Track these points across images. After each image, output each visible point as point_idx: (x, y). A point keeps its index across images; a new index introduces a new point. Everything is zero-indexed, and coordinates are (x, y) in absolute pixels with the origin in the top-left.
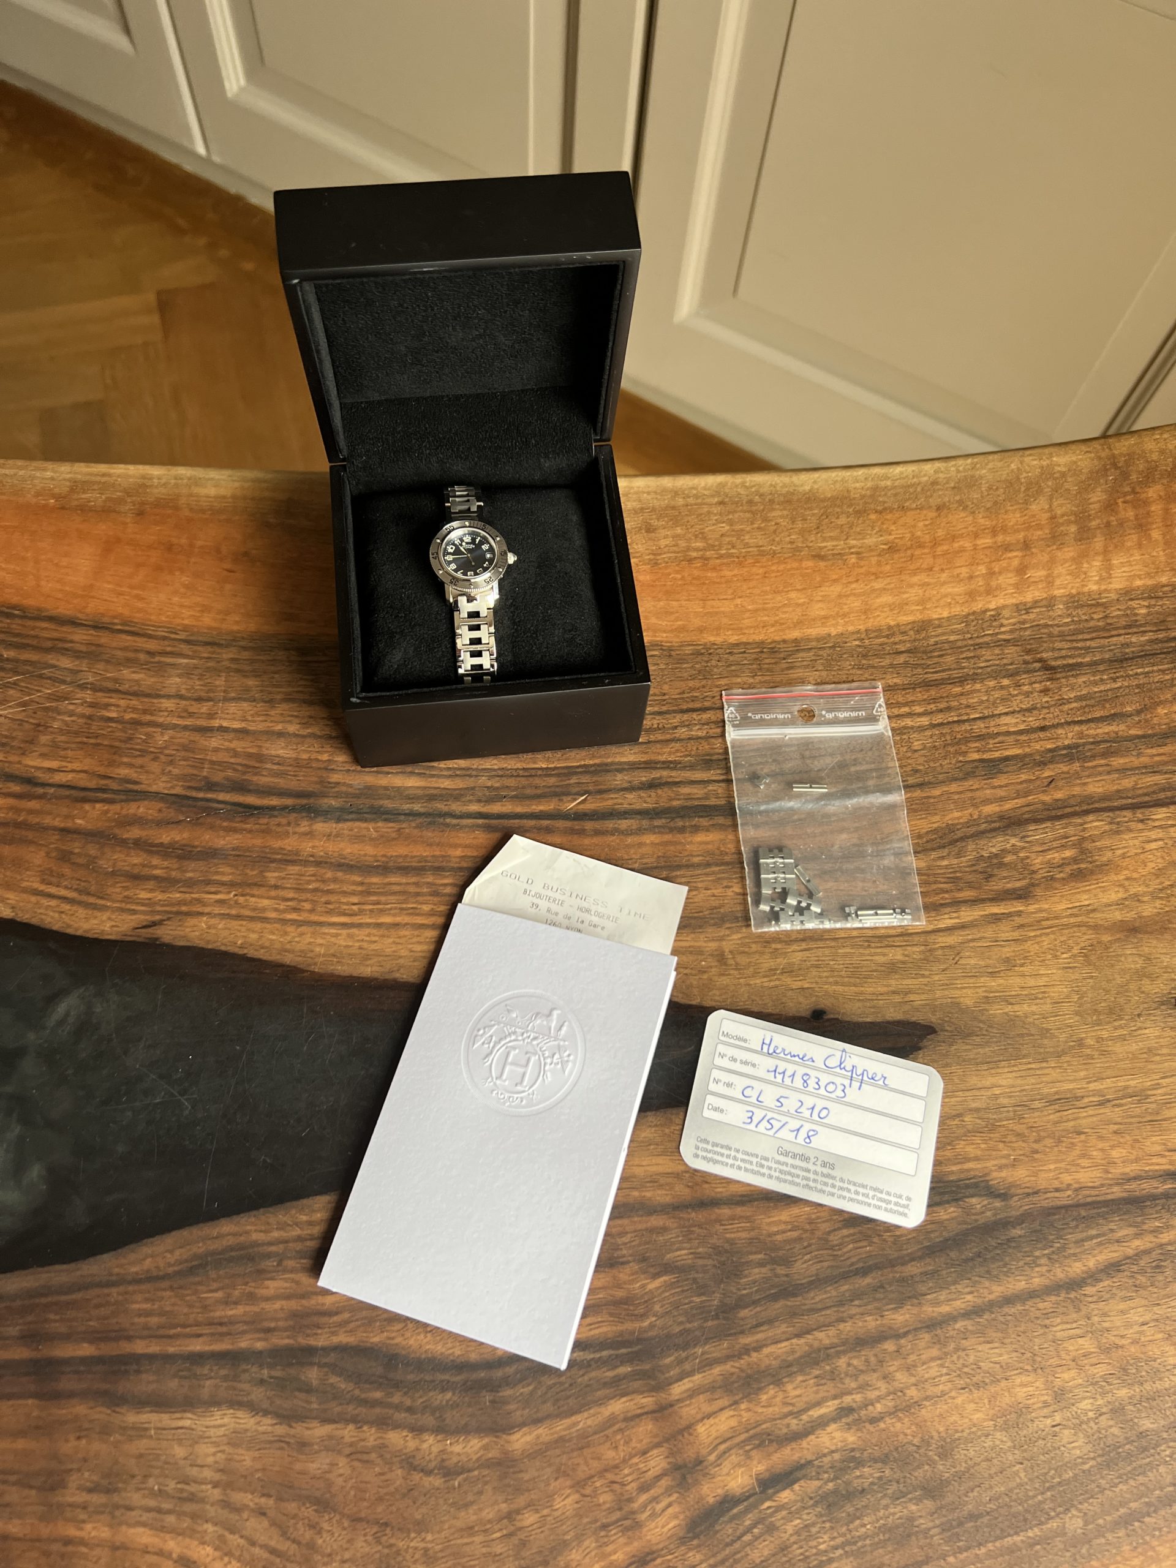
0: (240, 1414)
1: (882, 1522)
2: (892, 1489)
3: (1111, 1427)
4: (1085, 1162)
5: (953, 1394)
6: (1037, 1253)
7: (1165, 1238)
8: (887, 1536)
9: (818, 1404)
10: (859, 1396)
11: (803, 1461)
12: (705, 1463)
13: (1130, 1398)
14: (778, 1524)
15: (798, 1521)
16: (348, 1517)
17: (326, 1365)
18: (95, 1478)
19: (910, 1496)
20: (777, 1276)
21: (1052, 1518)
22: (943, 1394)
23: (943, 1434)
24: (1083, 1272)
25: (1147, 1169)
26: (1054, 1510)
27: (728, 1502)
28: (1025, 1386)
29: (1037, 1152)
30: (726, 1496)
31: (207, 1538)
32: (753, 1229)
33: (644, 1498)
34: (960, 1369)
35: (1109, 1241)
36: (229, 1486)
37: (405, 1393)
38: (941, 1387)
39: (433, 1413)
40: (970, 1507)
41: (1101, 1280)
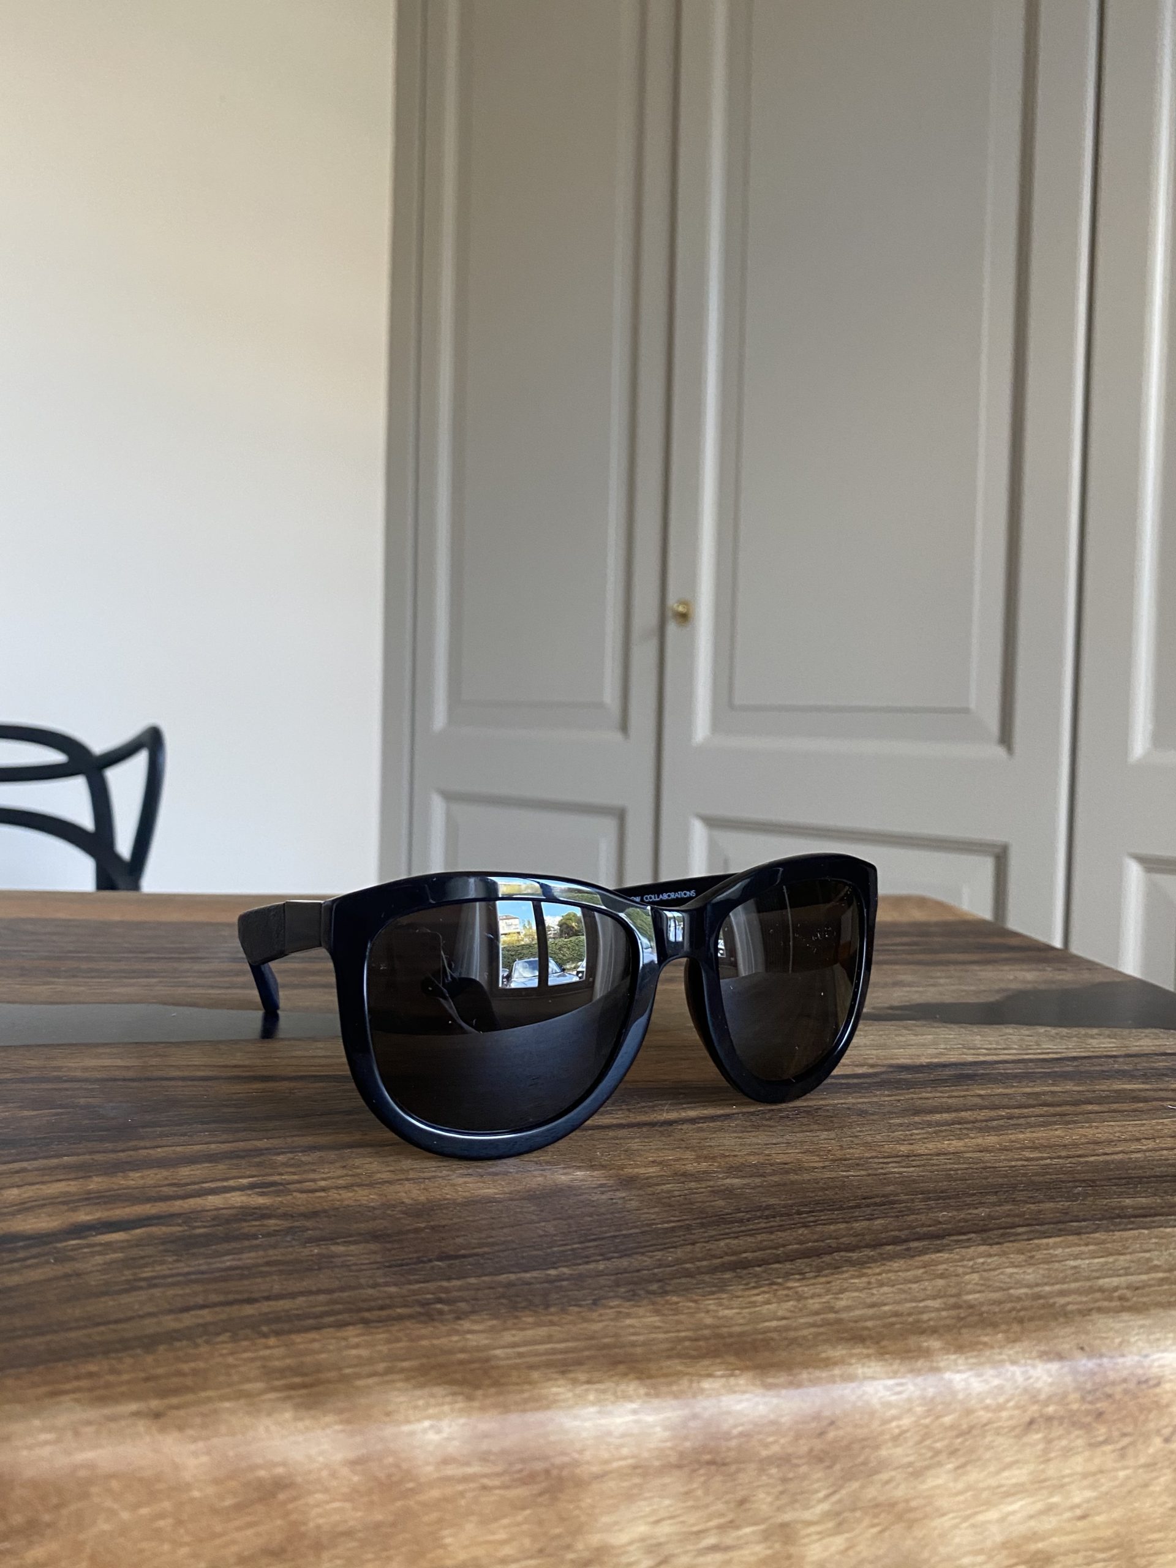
10: (294, 1176)
11: (165, 1214)
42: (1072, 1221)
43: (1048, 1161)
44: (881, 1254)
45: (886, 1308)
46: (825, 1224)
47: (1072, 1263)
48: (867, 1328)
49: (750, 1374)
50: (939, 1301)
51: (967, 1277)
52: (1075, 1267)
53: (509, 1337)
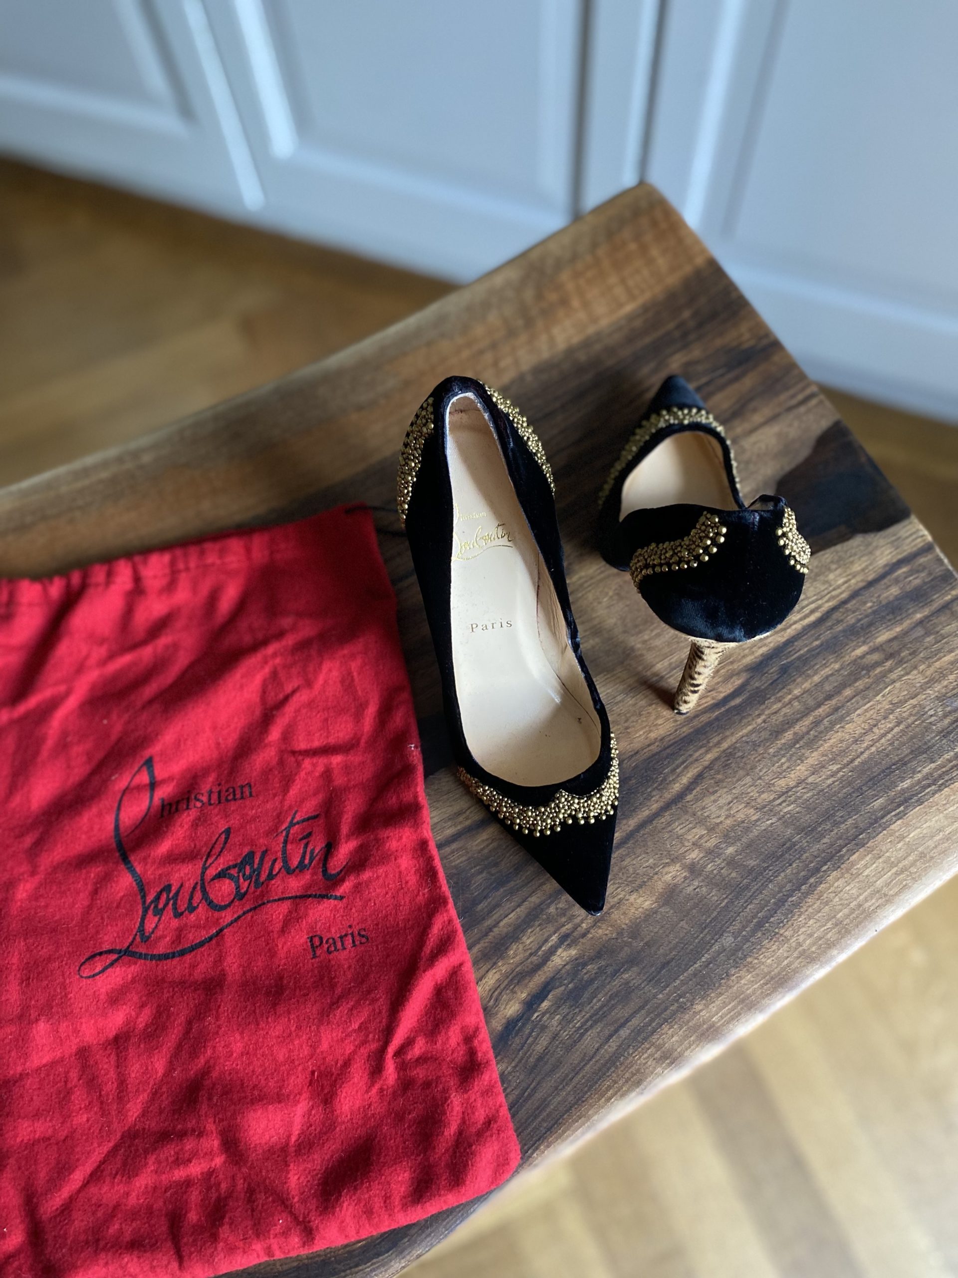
1: (610, 993)
2: (609, 970)
3: (730, 874)
4: (660, 721)
5: (627, 897)
6: (649, 790)
7: (725, 745)
9: (546, 941)
10: (570, 925)
11: (548, 980)
12: (489, 1008)
13: (736, 851)
14: (546, 1024)
15: (558, 1016)
19: (622, 970)
20: (492, 875)
21: (714, 944)
22: (621, 900)
23: (629, 924)
24: (682, 788)
25: (700, 708)
26: (713, 939)
27: (511, 1026)
28: (670, 873)
29: (627, 728)
30: (508, 1022)
32: (468, 853)
34: (626, 880)
35: (692, 763)
38: (619, 897)
40: (661, 959)
41: (695, 789)
42: (860, 835)
43: (841, 773)
44: (802, 893)
45: (816, 935)
46: (777, 877)
47: (865, 873)
48: (814, 952)
50: (830, 923)
51: (835, 900)
52: (867, 876)
53: (713, 1008)
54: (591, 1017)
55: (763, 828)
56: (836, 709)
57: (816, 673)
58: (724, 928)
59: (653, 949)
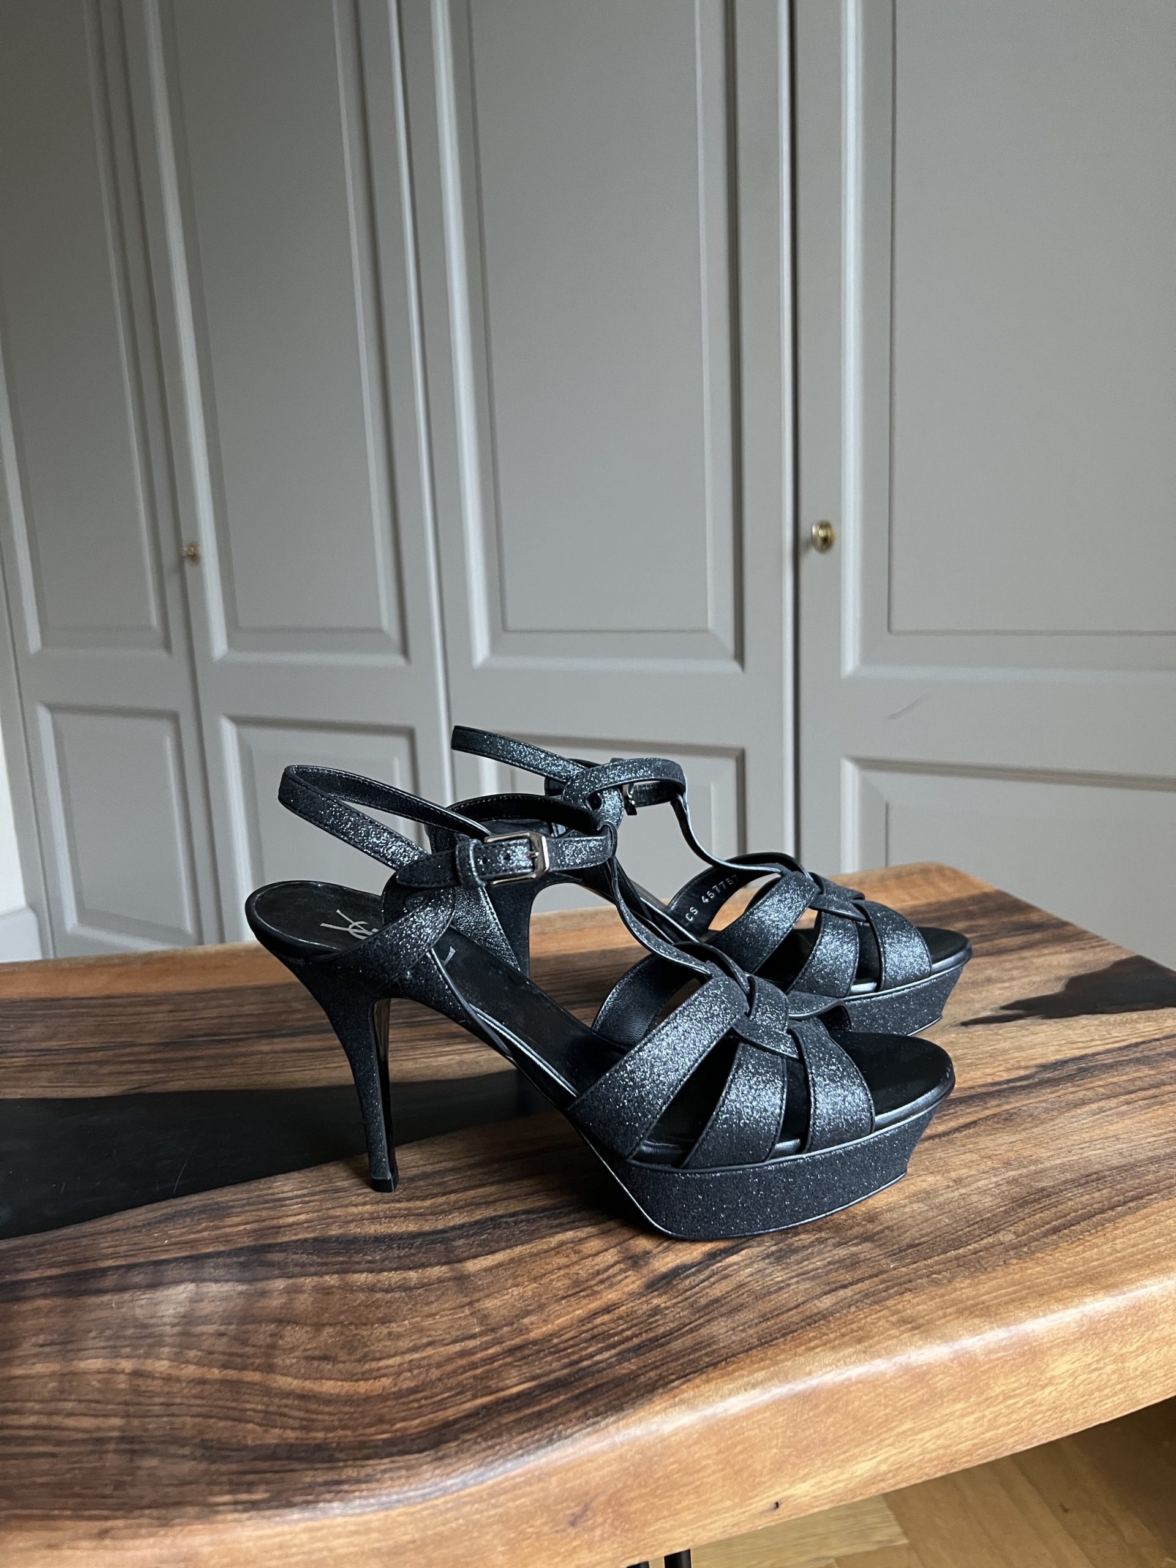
0: (201, 1285)
1: (829, 1259)
2: (832, 1241)
3: (1012, 1189)
7: (1007, 1107)
8: (837, 1265)
13: (1020, 1175)
14: (732, 1274)
15: (751, 1269)
16: (311, 1325)
17: (286, 1251)
18: (49, 1337)
19: (850, 1243)
21: (985, 1238)
23: (866, 1211)
24: (950, 1129)
25: (977, 1084)
26: (985, 1233)
27: (681, 1269)
28: (928, 1182)
30: (676, 1267)
31: (164, 1356)
33: (600, 1277)
35: (963, 1115)
36: (189, 1323)
37: (364, 1255)
39: (390, 1262)
40: (907, 1241)
41: (966, 1131)
43: (1166, 1136)
44: (1119, 1213)
45: (1141, 1246)
46: (1078, 1197)
48: (1139, 1260)
49: (1102, 1292)
51: (1167, 1222)
53: (983, 1289)
54: (798, 1276)
55: (1058, 1162)
56: (1157, 1096)
57: (1127, 1074)
58: (1002, 1227)
59: (895, 1234)
